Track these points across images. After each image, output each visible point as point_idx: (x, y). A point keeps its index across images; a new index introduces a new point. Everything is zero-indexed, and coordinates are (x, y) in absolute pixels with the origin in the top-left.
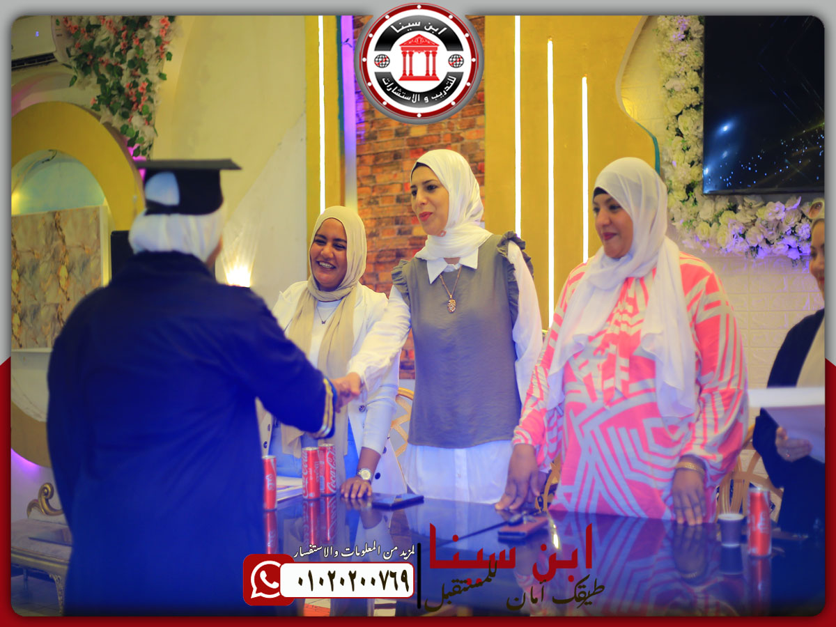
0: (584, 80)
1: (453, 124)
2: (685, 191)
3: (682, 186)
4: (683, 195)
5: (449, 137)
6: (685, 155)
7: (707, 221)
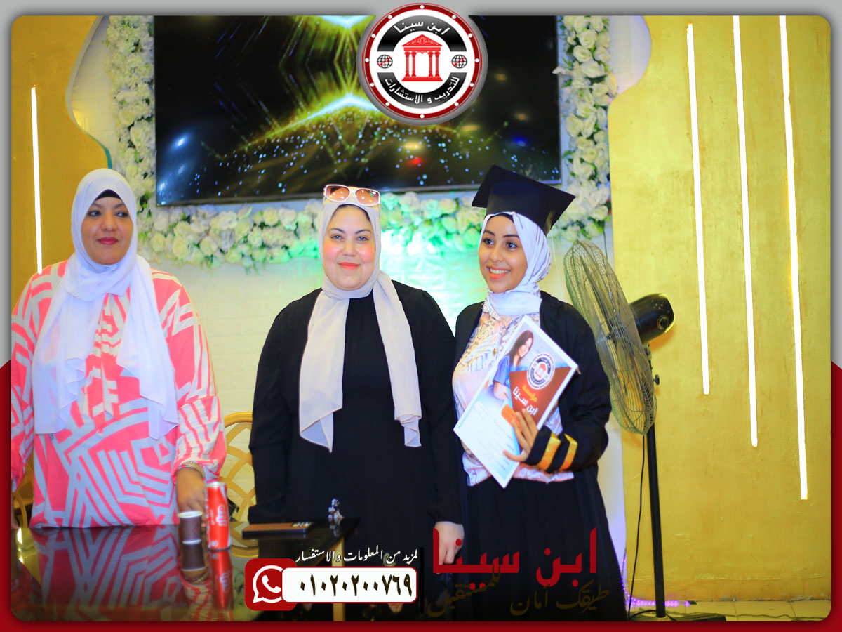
0: (33, 90)
6: (138, 167)
7: (162, 232)
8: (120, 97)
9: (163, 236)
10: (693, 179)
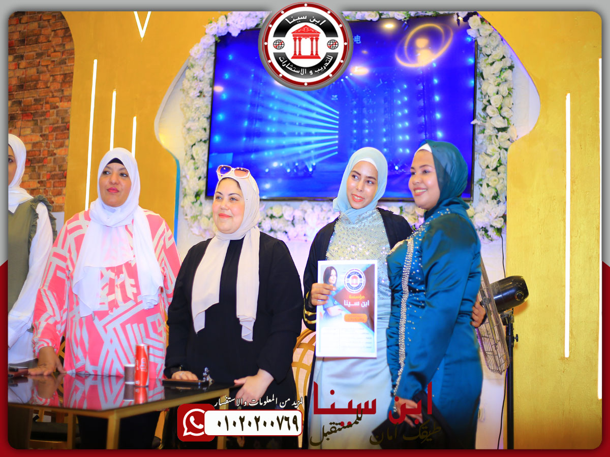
0: (135, 118)
1: (50, 144)
2: (194, 195)
3: (193, 193)
4: (193, 198)
5: (46, 152)
6: (196, 172)
7: (207, 217)
8: (188, 126)
9: (208, 219)
10: (565, 203)
